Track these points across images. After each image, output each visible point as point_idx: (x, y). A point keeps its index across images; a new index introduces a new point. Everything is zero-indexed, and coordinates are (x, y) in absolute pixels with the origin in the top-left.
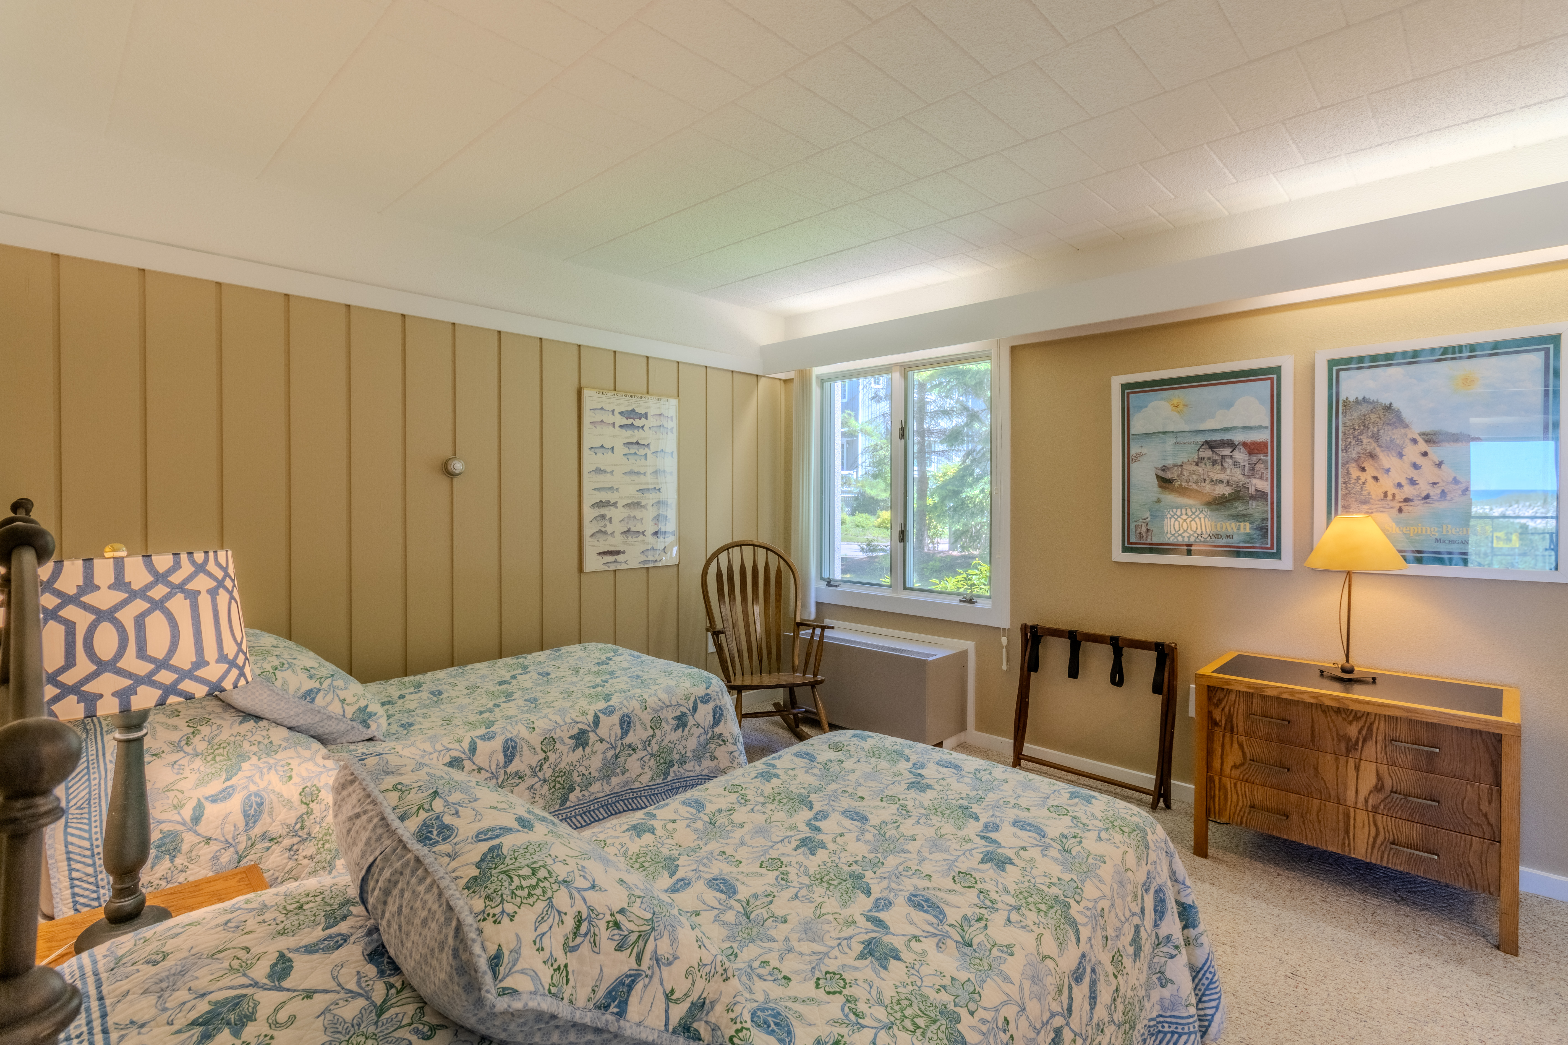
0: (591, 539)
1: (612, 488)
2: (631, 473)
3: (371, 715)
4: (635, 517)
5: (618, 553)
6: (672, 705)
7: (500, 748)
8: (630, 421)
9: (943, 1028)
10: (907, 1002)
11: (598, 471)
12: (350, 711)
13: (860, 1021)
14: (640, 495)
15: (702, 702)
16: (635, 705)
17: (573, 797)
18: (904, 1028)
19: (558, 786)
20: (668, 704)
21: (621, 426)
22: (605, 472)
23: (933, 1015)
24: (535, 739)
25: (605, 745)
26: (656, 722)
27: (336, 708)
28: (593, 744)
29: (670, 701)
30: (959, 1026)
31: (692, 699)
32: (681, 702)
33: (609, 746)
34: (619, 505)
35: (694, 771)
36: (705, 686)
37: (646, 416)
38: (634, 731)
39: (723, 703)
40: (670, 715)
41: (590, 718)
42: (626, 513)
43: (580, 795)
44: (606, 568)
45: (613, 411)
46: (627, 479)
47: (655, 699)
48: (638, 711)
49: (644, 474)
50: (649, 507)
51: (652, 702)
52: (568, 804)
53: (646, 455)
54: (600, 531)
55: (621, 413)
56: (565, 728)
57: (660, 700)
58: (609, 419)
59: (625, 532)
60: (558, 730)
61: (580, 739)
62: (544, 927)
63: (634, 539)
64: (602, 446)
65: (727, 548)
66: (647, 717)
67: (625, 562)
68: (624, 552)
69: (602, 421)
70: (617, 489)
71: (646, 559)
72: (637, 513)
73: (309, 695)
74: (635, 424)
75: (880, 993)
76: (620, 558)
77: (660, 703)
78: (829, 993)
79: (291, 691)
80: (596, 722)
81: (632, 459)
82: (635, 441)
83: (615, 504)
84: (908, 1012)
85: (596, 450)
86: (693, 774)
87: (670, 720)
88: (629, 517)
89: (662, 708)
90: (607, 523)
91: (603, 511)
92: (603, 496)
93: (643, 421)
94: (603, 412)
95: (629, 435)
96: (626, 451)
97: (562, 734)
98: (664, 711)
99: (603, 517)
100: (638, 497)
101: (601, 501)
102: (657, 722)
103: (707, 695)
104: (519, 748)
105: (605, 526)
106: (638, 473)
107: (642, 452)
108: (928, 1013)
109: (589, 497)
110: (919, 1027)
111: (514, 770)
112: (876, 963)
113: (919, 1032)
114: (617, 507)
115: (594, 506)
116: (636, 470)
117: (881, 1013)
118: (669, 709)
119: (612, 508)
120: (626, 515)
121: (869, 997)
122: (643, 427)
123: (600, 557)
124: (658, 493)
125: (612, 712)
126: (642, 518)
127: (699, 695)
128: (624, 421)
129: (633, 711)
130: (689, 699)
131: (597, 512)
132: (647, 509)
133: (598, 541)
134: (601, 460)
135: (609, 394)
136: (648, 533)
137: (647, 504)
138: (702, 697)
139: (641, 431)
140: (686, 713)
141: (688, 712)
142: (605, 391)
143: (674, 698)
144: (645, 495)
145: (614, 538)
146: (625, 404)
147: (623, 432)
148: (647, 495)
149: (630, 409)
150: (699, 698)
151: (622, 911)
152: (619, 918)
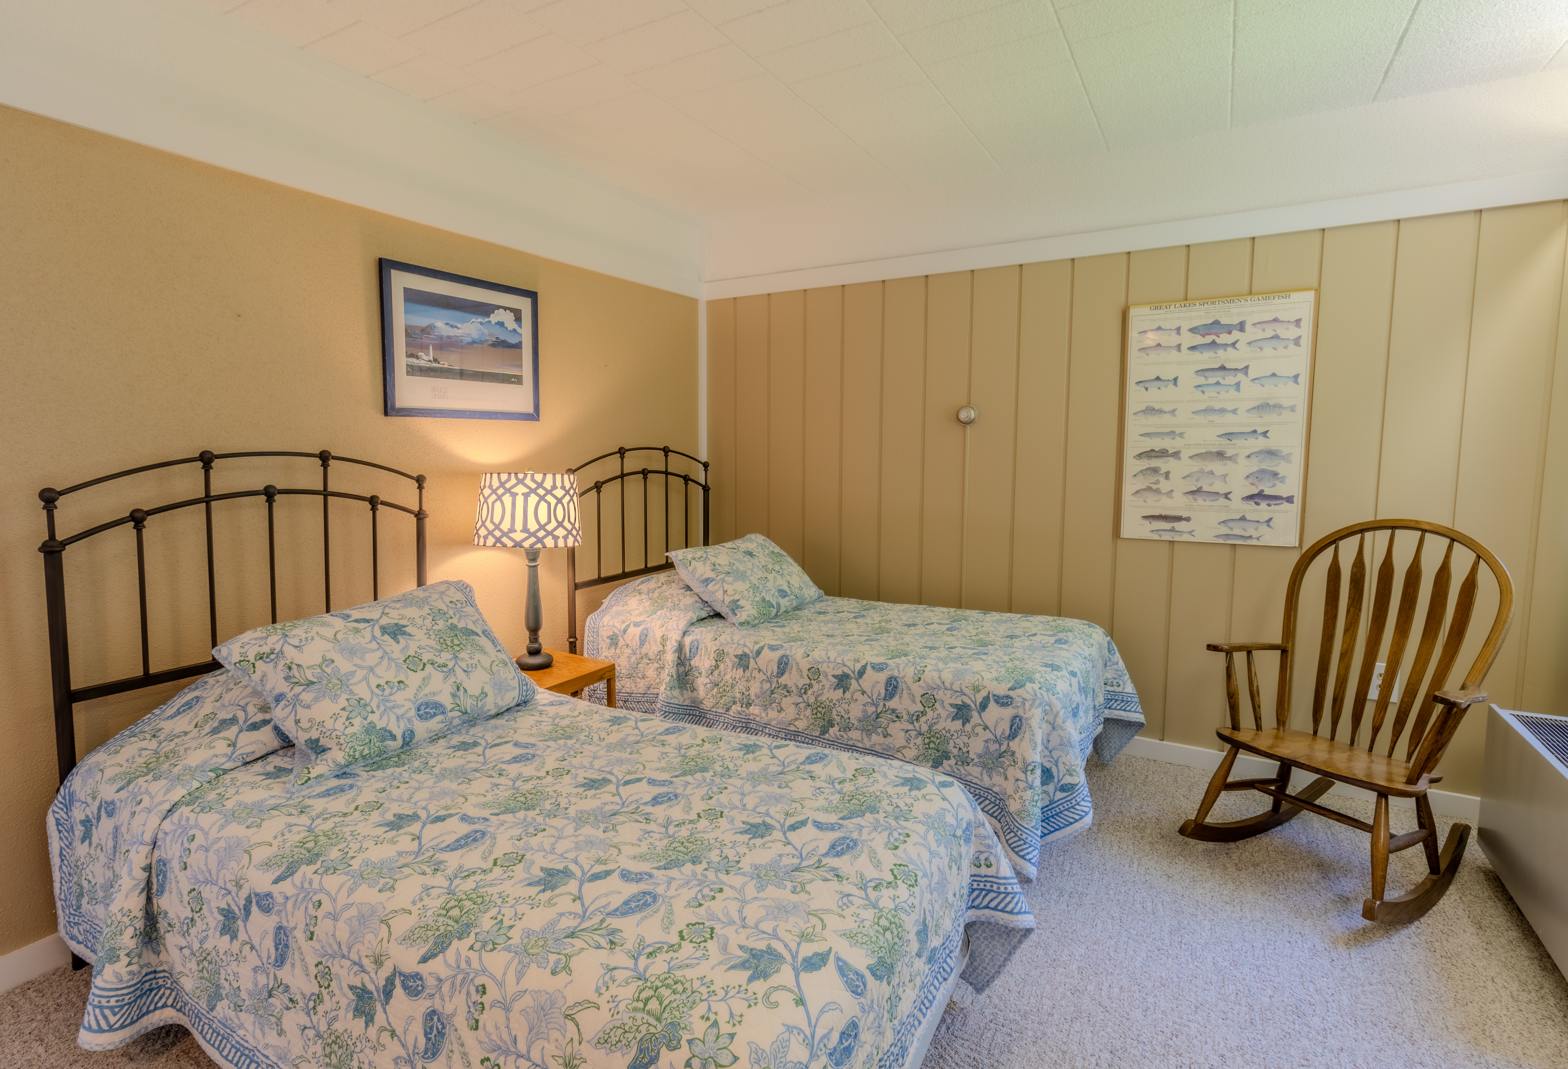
0: (1133, 498)
1: (1173, 432)
3: (738, 607)
4: (1211, 473)
5: (1178, 519)
6: (952, 689)
7: (776, 660)
8: (1209, 339)
11: (1150, 411)
12: (728, 599)
14: (1224, 441)
15: (997, 702)
16: (910, 672)
17: (831, 730)
19: (819, 715)
20: (948, 685)
21: (1192, 348)
22: (1161, 411)
24: (805, 665)
25: (865, 699)
26: (927, 700)
27: (719, 595)
28: (854, 692)
29: (952, 684)
31: (984, 693)
32: (966, 690)
33: (870, 701)
34: (1184, 455)
35: (982, 780)
36: (1010, 685)
37: (1241, 327)
38: (900, 697)
39: (1026, 716)
40: (948, 699)
41: (858, 666)
43: (838, 733)
44: (1155, 537)
45: (1178, 330)
46: (1200, 419)
47: (935, 675)
48: (909, 680)
49: (1234, 411)
50: (1241, 459)
51: (930, 676)
52: (827, 736)
53: (1238, 385)
54: (1149, 489)
55: (1193, 330)
56: (831, 665)
57: (940, 678)
58: (1174, 340)
59: (1192, 493)
60: (825, 665)
61: (842, 682)
63: (1208, 503)
64: (1158, 379)
65: (1361, 530)
66: (918, 690)
67: (1190, 533)
68: (1188, 519)
69: (1159, 345)
70: (1181, 435)
71: (1230, 532)
72: (1218, 467)
73: (707, 581)
74: (1218, 341)
76: (1180, 526)
77: (939, 682)
79: (697, 576)
80: (861, 673)
81: (1211, 392)
82: (1217, 366)
83: (1176, 455)
85: (1147, 385)
86: (979, 783)
87: (946, 704)
88: (1201, 472)
89: (939, 688)
90: (1162, 479)
91: (1154, 463)
92: (1157, 444)
93: (1236, 335)
94: (1161, 332)
95: (1207, 359)
96: (1201, 380)
97: (827, 670)
98: (941, 692)
99: (1155, 470)
101: (1153, 451)
102: (929, 700)
103: (1008, 697)
104: (789, 666)
105: (1157, 482)
106: (1222, 411)
107: (1231, 379)
109: (1134, 444)
111: (783, 683)
114: (1179, 459)
115: (1140, 456)
118: (949, 693)
119: (1171, 459)
120: (1196, 469)
122: (1234, 345)
123: (1147, 522)
124: (1261, 438)
125: (882, 669)
126: (1227, 475)
127: (995, 693)
128: (1199, 340)
129: (904, 677)
130: (979, 691)
131: (1145, 464)
132: (1236, 462)
133: (1145, 501)
134: (1155, 396)
135: (1172, 307)
136: (1236, 497)
137: (1237, 455)
138: (998, 696)
139: (1230, 349)
140: (969, 706)
141: (973, 706)
142: (1164, 304)
143: (959, 682)
144: (1234, 442)
145: (1172, 498)
146: (1200, 315)
147: (1197, 355)
148: (1239, 442)
149: (1210, 321)
150: (994, 695)
151: (299, 666)
152: (294, 666)
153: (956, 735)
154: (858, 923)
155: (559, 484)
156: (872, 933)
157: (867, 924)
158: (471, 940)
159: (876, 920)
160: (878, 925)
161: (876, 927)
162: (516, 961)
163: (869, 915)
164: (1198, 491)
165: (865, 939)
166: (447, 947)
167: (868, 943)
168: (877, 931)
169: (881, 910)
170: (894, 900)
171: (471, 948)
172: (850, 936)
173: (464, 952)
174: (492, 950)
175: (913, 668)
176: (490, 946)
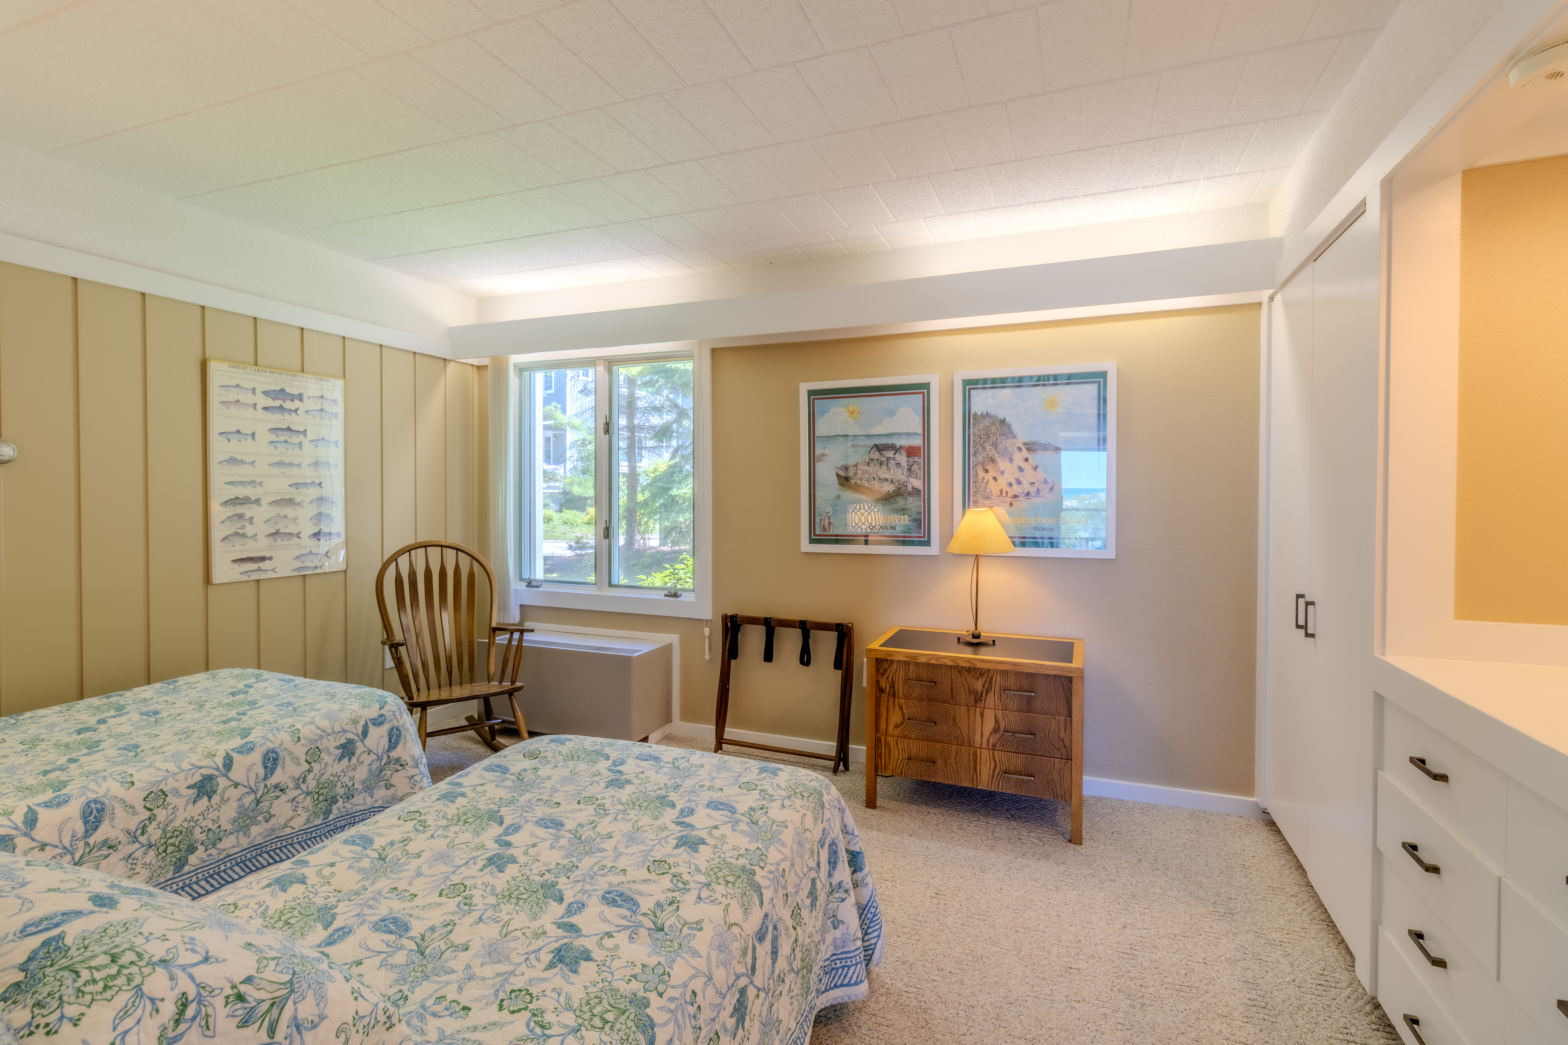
0: (222, 544)
2: (280, 464)
4: (286, 517)
5: (263, 559)
6: (334, 732)
8: (278, 403)
9: (632, 1016)
10: (596, 1000)
11: (232, 461)
13: (546, 1032)
14: (293, 490)
15: (374, 724)
16: (284, 737)
17: (193, 859)
18: (592, 1026)
19: (170, 849)
20: (329, 731)
21: (266, 409)
22: (242, 462)
23: (622, 1007)
24: (135, 797)
25: (241, 790)
28: (224, 791)
29: (332, 728)
30: (649, 1011)
31: (362, 723)
32: (346, 728)
33: (247, 790)
35: (364, 803)
36: (378, 706)
37: (300, 397)
38: (283, 768)
39: (401, 724)
40: (331, 744)
41: (219, 760)
42: (273, 511)
43: (204, 856)
44: (245, 578)
45: (254, 390)
46: (275, 471)
47: (312, 727)
48: (289, 745)
49: (299, 465)
51: (307, 731)
52: (187, 869)
53: (300, 444)
54: (236, 534)
55: (265, 393)
56: (181, 777)
57: (318, 728)
58: (250, 399)
59: (272, 535)
60: (170, 780)
61: (204, 788)
62: (129, 1022)
63: (285, 543)
64: (238, 432)
65: (409, 550)
66: (300, 751)
67: (273, 570)
68: (270, 558)
69: (238, 401)
70: (261, 484)
71: (303, 565)
72: (289, 512)
74: (285, 406)
75: (568, 998)
77: (319, 732)
78: (513, 1012)
80: (228, 763)
81: (281, 448)
82: (285, 427)
83: (257, 502)
84: (598, 1010)
85: (229, 436)
86: (362, 807)
87: (332, 750)
88: (278, 516)
89: (321, 737)
90: (247, 524)
91: (239, 510)
93: (297, 404)
94: (239, 390)
95: (277, 420)
96: (273, 437)
97: (176, 785)
98: (325, 741)
99: (241, 516)
100: (292, 493)
101: (237, 498)
102: (314, 754)
103: (381, 716)
104: (108, 810)
105: (243, 527)
106: (290, 465)
107: (295, 439)
108: (618, 1005)
109: (219, 492)
110: (608, 1022)
111: (101, 839)
112: (566, 969)
113: (608, 1026)
114: (260, 505)
115: (226, 503)
116: (287, 460)
117: (569, 1019)
118: (331, 738)
119: (253, 506)
120: (274, 514)
121: (557, 1005)
122: (296, 411)
123: (236, 566)
124: (318, 487)
125: (251, 749)
126: (297, 518)
127: (371, 718)
128: (270, 403)
129: (280, 745)
130: (358, 722)
131: (231, 511)
132: (303, 507)
133: (233, 546)
134: (236, 448)
135: (248, 369)
136: (305, 535)
137: (303, 501)
138: (374, 719)
139: (293, 414)
140: (353, 740)
141: (356, 738)
142: (242, 365)
143: (337, 723)
144: (300, 490)
145: (256, 541)
146: (271, 382)
147: (269, 415)
148: (303, 490)
149: (278, 388)
150: (371, 720)
151: (249, 980)
152: (243, 988)
153: (342, 774)
164: (277, 533)
175: (282, 733)
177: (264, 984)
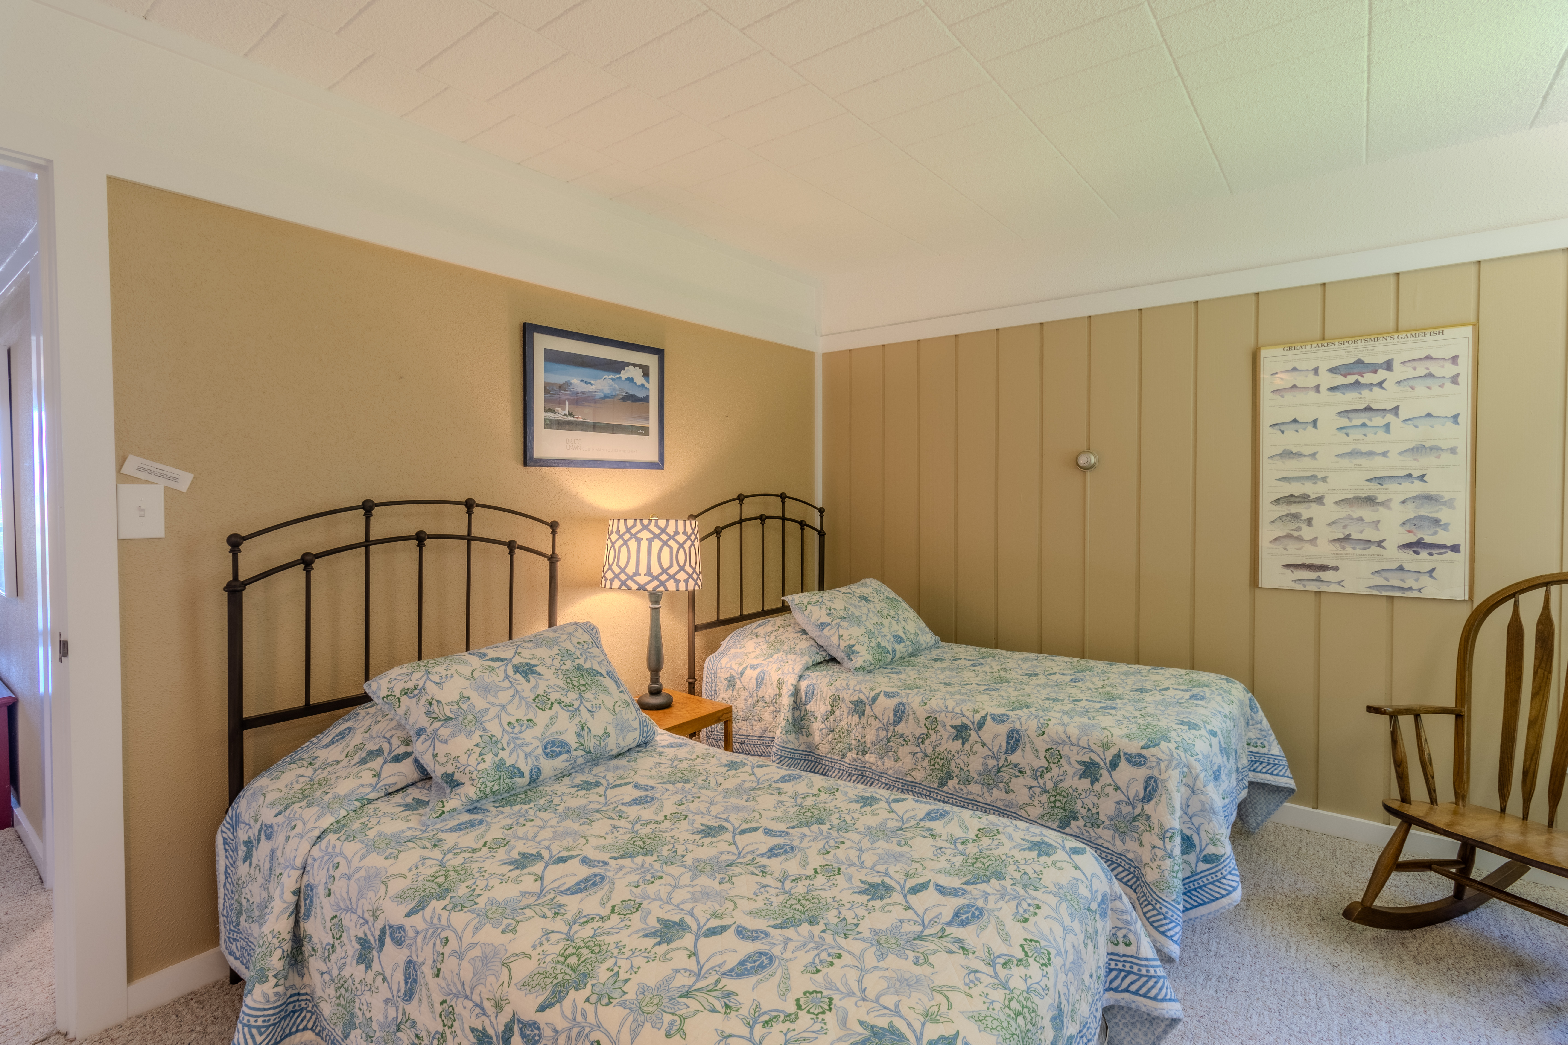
0: (1271, 545)
1: (1314, 477)
2: (1353, 454)
3: (854, 652)
4: (1361, 519)
5: (1324, 568)
6: (1078, 745)
7: (892, 707)
8: (1351, 379)
11: (1287, 454)
12: (843, 644)
14: (1374, 486)
15: (1129, 761)
16: (1032, 726)
17: (950, 783)
19: (937, 766)
20: (1074, 741)
21: (1333, 389)
22: (1299, 455)
24: (922, 714)
25: (985, 751)
26: (1052, 755)
27: (835, 639)
28: (974, 744)
29: (1078, 740)
31: (1113, 751)
32: (1094, 747)
33: (990, 753)
34: (1329, 500)
35: (1114, 845)
36: (1142, 744)
37: (1388, 365)
38: (1023, 752)
39: (1162, 777)
40: (1075, 755)
41: (978, 717)
42: (1343, 512)
43: (957, 786)
44: (1299, 587)
45: (1316, 371)
46: (1346, 463)
47: (1060, 729)
48: (1032, 734)
49: (1384, 454)
50: (1395, 504)
51: (1055, 730)
52: (945, 788)
53: (1387, 427)
54: (1289, 536)
55: (1333, 370)
56: (950, 715)
57: (1065, 732)
58: (1312, 381)
59: (1338, 540)
60: (943, 714)
61: (961, 732)
63: (1358, 551)
64: (1295, 421)
65: (1543, 583)
66: (1041, 745)
67: (1339, 583)
68: (1336, 569)
69: (1295, 386)
70: (1324, 479)
71: (1386, 583)
72: (1367, 513)
73: (822, 626)
74: (1362, 380)
75: (479, 862)
76: (1325, 575)
77: (1064, 737)
79: (813, 620)
80: (981, 724)
81: (1356, 434)
82: (1362, 407)
83: (1319, 500)
85: (1282, 428)
86: (1111, 847)
87: (1073, 761)
88: (1349, 518)
89: (1064, 743)
90: (1304, 526)
91: (1294, 509)
92: (1297, 489)
93: (1382, 374)
94: (1296, 373)
95: (1351, 400)
96: (1344, 422)
97: (945, 720)
98: (1067, 748)
99: (1296, 517)
100: (1372, 489)
101: (1292, 496)
102: (1054, 756)
103: (1140, 756)
104: (906, 714)
105: (1299, 529)
106: (1370, 454)
107: (1379, 421)
109: (1270, 489)
111: (900, 731)
114: (1323, 504)
115: (1277, 501)
116: (1364, 448)
117: (457, 862)
118: (1075, 749)
119: (1314, 505)
120: (1344, 515)
122: (1380, 384)
123: (1288, 571)
124: (1417, 482)
125: (1003, 721)
126: (1379, 522)
127: (1126, 751)
128: (1340, 380)
129: (1026, 730)
130: (1108, 748)
131: (1283, 510)
132: (1389, 508)
133: (1285, 549)
134: (1291, 439)
135: (1308, 347)
136: (1391, 546)
137: (1389, 500)
138: (1130, 755)
139: (1376, 389)
140: (1098, 764)
141: (1102, 763)
142: (1299, 345)
143: (1086, 738)
144: (1385, 486)
145: (1316, 546)
146: (1342, 355)
147: (1338, 396)
148: (1392, 486)
149: (1352, 361)
150: (1125, 754)
151: (439, 702)
152: (434, 702)
153: (1084, 794)
154: (987, 1005)
155: (681, 530)
156: (1003, 1017)
157: (997, 1006)
158: (586, 992)
159: (1007, 1002)
160: (1009, 1008)
161: (1007, 1010)
162: (631, 1019)
163: (998, 995)
165: (996, 1023)
166: (564, 997)
167: (999, 1028)
168: (1008, 1016)
169: (1012, 991)
170: (1026, 980)
171: (588, 1000)
172: (979, 1019)
173: (581, 1004)
174: (607, 1005)
175: (1036, 721)
176: (606, 1000)
177: (441, 708)
